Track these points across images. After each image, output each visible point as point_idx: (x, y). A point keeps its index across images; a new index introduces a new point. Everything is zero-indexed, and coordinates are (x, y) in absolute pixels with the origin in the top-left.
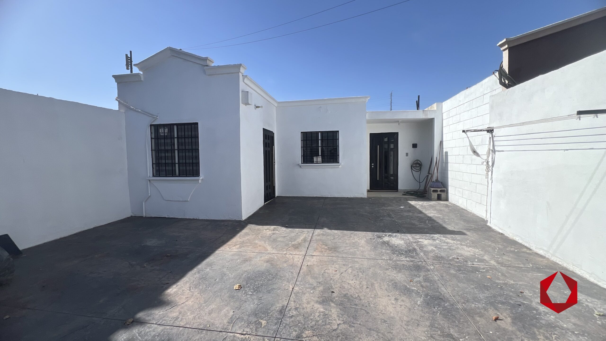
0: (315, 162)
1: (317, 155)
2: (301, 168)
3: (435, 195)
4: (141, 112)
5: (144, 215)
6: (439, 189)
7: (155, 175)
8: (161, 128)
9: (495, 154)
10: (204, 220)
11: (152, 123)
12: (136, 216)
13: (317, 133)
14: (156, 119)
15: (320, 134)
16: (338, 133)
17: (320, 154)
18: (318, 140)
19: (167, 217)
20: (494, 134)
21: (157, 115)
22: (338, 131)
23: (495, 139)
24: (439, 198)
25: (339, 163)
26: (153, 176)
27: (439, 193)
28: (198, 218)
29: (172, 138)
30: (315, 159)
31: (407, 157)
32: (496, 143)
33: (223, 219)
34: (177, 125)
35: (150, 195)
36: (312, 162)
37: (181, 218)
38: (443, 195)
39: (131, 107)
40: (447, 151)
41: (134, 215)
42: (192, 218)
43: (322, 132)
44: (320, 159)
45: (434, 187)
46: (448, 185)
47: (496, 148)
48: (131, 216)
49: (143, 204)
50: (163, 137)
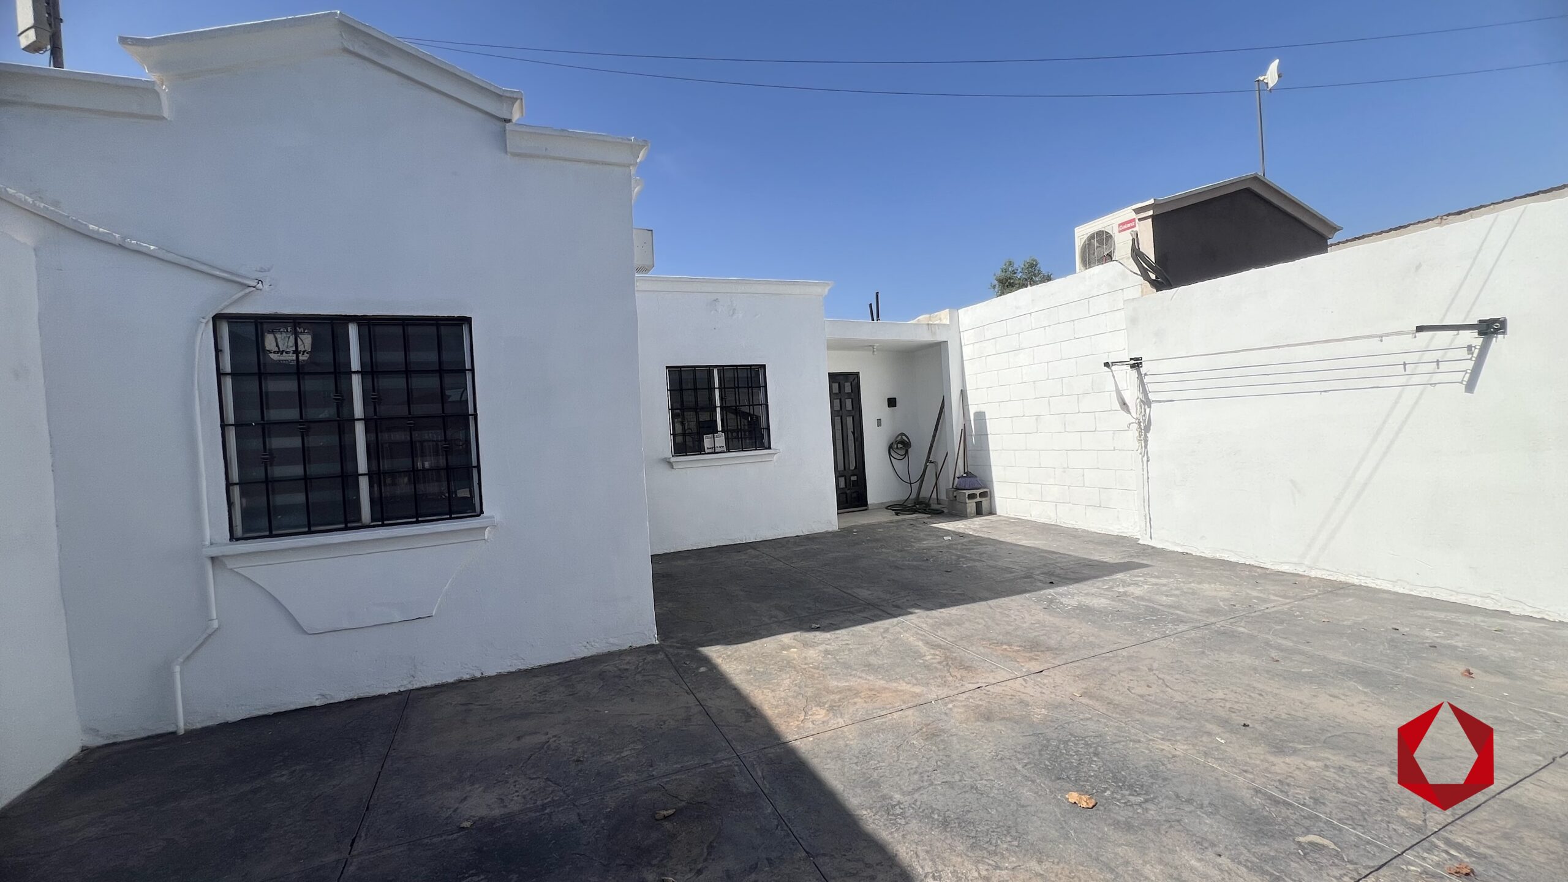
0: (707, 451)
1: (713, 430)
2: (673, 468)
3: (971, 505)
4: (161, 254)
5: (181, 724)
6: (978, 492)
7: (239, 531)
8: (272, 332)
9: (1150, 407)
10: (510, 673)
11: (222, 310)
12: (120, 740)
13: (709, 369)
14: (246, 295)
15: (716, 372)
16: (761, 371)
17: (720, 428)
18: (711, 389)
19: (317, 704)
20: (1143, 370)
21: (260, 276)
22: (764, 366)
23: (1146, 380)
24: (979, 512)
25: (769, 448)
26: (233, 538)
27: (978, 499)
28: (478, 675)
29: (341, 372)
30: (707, 441)
31: (880, 427)
32: (1149, 387)
33: (586, 653)
34: (364, 322)
35: (215, 624)
36: (700, 450)
37: (396, 690)
38: (985, 502)
39: (91, 226)
40: (982, 408)
41: (100, 741)
42: (451, 680)
43: (722, 369)
44: (720, 440)
45: (967, 487)
46: (992, 481)
47: (1151, 397)
48: (87, 751)
49: (171, 674)
50: (294, 370)
